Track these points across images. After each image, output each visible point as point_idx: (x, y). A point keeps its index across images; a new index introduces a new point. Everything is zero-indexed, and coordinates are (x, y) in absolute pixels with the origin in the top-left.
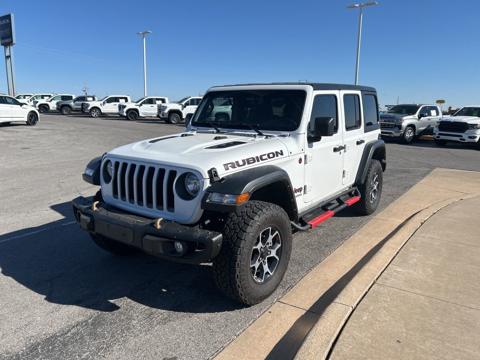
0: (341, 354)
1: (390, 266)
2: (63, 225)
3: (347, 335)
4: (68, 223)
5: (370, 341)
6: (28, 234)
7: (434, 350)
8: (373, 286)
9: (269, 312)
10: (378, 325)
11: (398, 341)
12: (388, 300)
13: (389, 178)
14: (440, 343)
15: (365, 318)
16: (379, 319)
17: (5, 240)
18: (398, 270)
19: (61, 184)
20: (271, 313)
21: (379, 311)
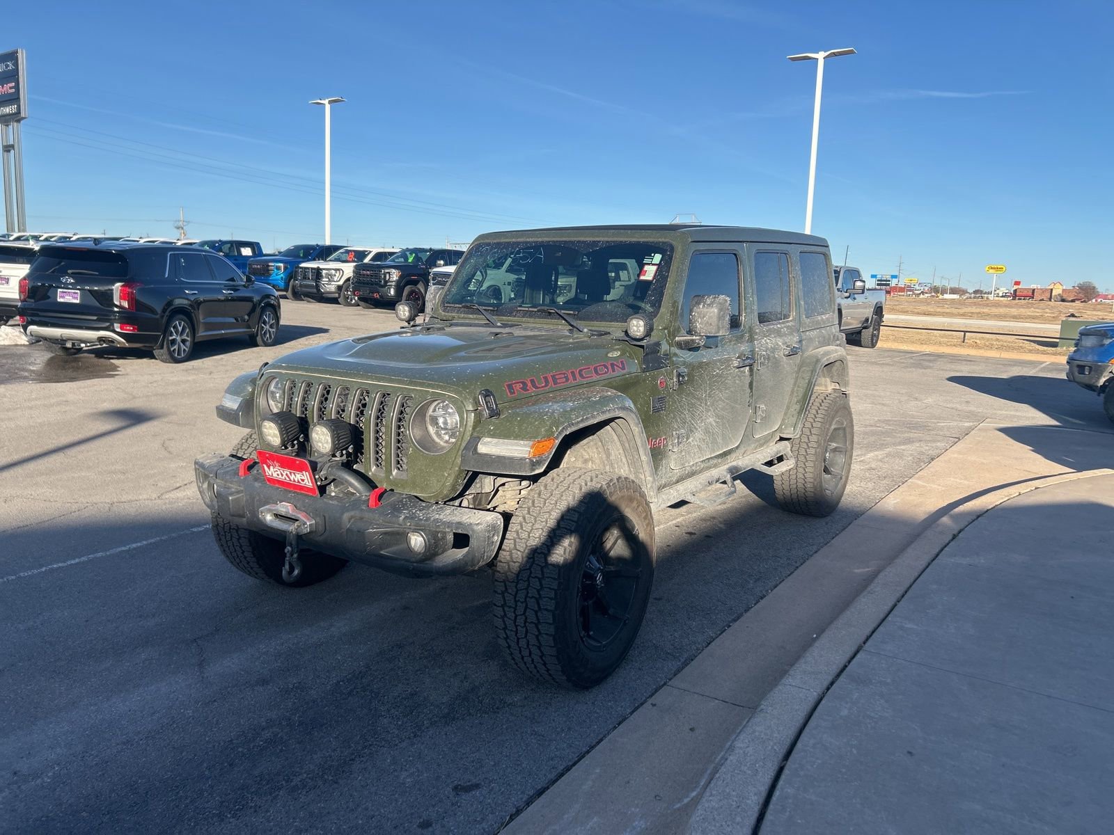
0: (802, 773)
1: (889, 618)
2: (193, 530)
3: (812, 741)
4: (205, 527)
5: (855, 751)
6: (123, 548)
7: (978, 768)
8: (858, 656)
9: (652, 704)
10: (869, 726)
11: (910, 753)
12: (889, 681)
13: (884, 440)
14: (989, 757)
15: (845, 713)
16: (872, 714)
17: (77, 560)
18: (906, 626)
19: (167, 442)
20: (655, 708)
21: (872, 700)
